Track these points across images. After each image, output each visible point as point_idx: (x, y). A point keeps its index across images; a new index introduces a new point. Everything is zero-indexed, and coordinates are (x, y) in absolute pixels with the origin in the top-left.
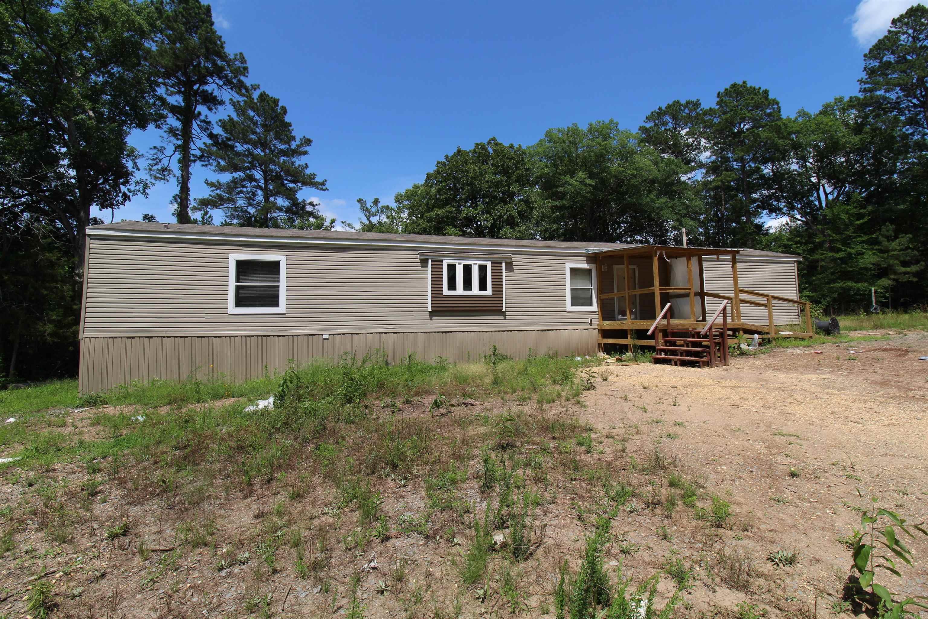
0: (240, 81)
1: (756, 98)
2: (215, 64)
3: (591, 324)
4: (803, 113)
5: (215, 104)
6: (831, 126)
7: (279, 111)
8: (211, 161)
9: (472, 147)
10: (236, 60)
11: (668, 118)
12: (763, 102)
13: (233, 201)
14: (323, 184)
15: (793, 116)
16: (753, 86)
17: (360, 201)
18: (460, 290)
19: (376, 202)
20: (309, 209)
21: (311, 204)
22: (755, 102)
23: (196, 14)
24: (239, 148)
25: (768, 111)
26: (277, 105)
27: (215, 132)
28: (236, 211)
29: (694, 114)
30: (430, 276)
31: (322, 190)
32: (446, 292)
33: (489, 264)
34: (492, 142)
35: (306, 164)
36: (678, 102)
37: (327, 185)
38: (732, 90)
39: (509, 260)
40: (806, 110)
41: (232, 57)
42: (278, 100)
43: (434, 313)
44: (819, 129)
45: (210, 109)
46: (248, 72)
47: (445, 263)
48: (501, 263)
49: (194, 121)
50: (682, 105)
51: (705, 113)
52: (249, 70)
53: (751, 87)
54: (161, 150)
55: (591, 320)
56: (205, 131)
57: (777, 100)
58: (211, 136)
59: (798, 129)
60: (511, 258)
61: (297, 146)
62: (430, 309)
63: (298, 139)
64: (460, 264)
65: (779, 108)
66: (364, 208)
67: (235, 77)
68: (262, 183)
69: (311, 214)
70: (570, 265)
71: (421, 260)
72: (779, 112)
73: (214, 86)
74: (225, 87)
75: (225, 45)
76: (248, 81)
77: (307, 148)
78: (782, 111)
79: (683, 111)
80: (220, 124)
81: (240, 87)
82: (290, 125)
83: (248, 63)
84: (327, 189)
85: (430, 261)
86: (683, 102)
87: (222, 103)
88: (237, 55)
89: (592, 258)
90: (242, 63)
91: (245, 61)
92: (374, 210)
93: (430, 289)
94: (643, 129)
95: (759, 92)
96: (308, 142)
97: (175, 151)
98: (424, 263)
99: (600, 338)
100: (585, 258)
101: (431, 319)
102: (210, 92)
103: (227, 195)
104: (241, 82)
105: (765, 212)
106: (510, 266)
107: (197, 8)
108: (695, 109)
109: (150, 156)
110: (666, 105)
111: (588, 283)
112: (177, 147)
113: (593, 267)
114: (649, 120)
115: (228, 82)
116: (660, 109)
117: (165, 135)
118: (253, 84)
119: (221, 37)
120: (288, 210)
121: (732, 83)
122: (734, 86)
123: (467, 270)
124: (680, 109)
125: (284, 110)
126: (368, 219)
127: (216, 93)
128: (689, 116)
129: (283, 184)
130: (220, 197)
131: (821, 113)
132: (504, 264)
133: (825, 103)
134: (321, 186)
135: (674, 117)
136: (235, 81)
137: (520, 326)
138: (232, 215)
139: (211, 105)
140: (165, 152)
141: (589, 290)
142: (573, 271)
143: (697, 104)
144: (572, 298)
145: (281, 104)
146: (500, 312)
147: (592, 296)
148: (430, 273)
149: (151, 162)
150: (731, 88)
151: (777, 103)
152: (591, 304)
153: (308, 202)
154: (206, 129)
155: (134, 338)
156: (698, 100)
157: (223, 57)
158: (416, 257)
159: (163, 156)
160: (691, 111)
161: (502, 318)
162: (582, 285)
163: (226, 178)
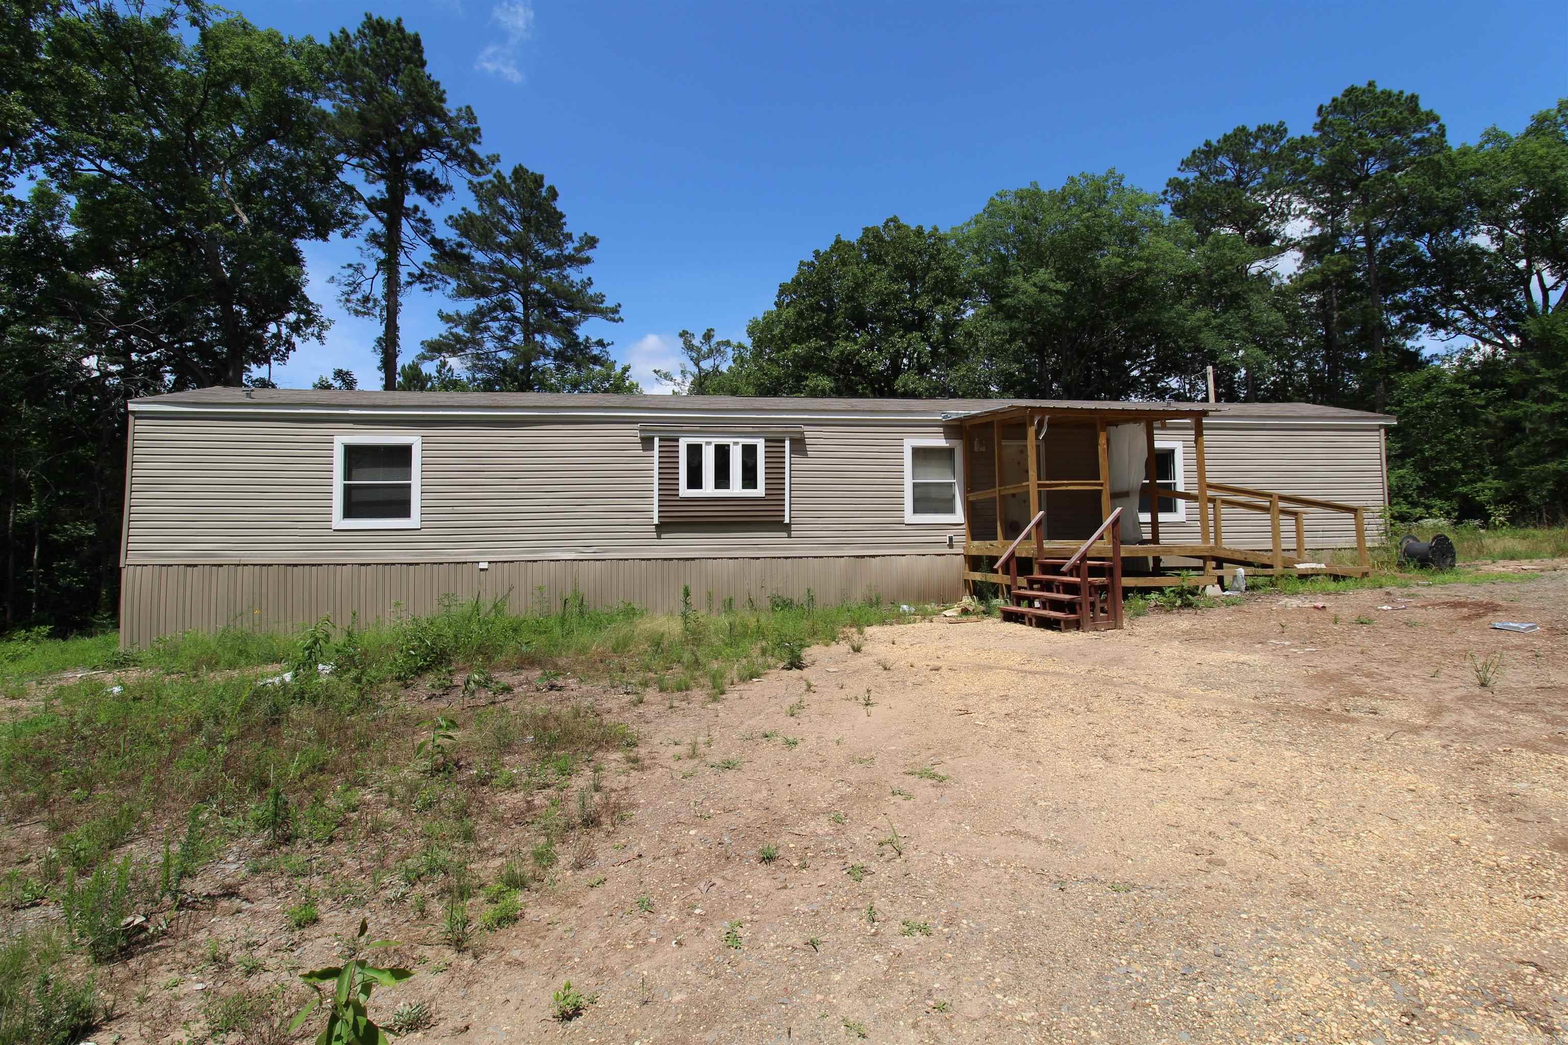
0: (469, 151)
1: (1393, 112)
2: (429, 127)
3: (951, 546)
4: (1494, 136)
5: (437, 192)
6: (1541, 158)
7: (544, 194)
8: (436, 282)
9: (860, 235)
10: (459, 118)
11: (1223, 160)
12: (1406, 118)
13: (479, 344)
14: (615, 311)
15: (1473, 142)
16: (1388, 89)
17: (683, 334)
18: (709, 489)
19: (708, 336)
20: (596, 351)
21: (600, 343)
22: (1390, 120)
23: (397, 50)
24: (480, 257)
25: (1418, 136)
26: (542, 186)
27: (439, 236)
28: (480, 359)
29: (1275, 150)
30: (656, 466)
31: (614, 320)
32: (684, 491)
33: (760, 444)
34: (891, 224)
35: (589, 279)
36: (1244, 128)
37: (622, 314)
38: (1346, 100)
39: (798, 436)
40: (1501, 128)
41: (453, 114)
42: (542, 177)
43: (664, 527)
44: (1519, 163)
45: (431, 200)
46: (480, 136)
47: (683, 443)
48: (783, 441)
49: (404, 221)
50: (1250, 134)
51: (1294, 147)
52: (482, 132)
53: (1382, 93)
54: (358, 269)
55: (951, 539)
56: (423, 235)
57: (1436, 112)
58: (436, 243)
59: (1478, 165)
60: (802, 433)
61: (575, 249)
62: (656, 521)
63: (575, 237)
64: (708, 443)
65: (1442, 129)
66: (689, 347)
67: (463, 145)
68: (520, 310)
69: (596, 360)
70: (910, 443)
71: (642, 438)
72: (1443, 135)
73: (434, 162)
74: (449, 163)
75: (445, 96)
76: (482, 151)
77: (590, 253)
78: (1448, 133)
79: (1254, 145)
80: (450, 222)
81: (471, 162)
82: (562, 216)
83: (478, 121)
84: (621, 320)
85: (656, 440)
86: (1252, 129)
87: (447, 189)
88: (461, 110)
89: (954, 429)
90: (470, 123)
91: (475, 118)
92: (705, 349)
93: (656, 487)
94: (1176, 185)
95: (1398, 100)
96: (591, 242)
97: (378, 270)
98: (647, 443)
99: (967, 571)
100: (941, 430)
101: (659, 537)
102: (428, 173)
103: (468, 335)
104: (473, 154)
105: (1424, 327)
106: (799, 446)
107: (399, 41)
108: (1275, 140)
109: (343, 280)
110: (1221, 137)
111: (950, 473)
112: (381, 263)
113: (958, 446)
114: (1187, 165)
115: (453, 155)
116: (1208, 144)
117: (364, 246)
118: (490, 154)
119: (438, 83)
120: (559, 355)
121: (1347, 86)
122: (1351, 91)
123: (722, 453)
124: (1248, 143)
125: (553, 193)
126: (697, 365)
127: (438, 175)
128: (1265, 155)
129: (556, 314)
130: (458, 339)
131: (1528, 133)
132: (787, 443)
133: (1536, 113)
134: (612, 314)
135: (1238, 159)
136: (462, 152)
137: (816, 549)
138: (475, 365)
139: (432, 193)
140: (365, 272)
141: (951, 485)
142: (919, 454)
143: (1279, 131)
144: (915, 500)
145: (547, 183)
146: (779, 525)
147: (954, 496)
148: (656, 460)
149: (347, 289)
150: (1344, 96)
151: (1436, 119)
152: (951, 510)
153: (594, 339)
154: (425, 233)
155: (195, 566)
156: (1282, 124)
157: (442, 116)
158: (633, 433)
159: (362, 278)
160: (1268, 144)
161: (785, 534)
162: (936, 476)
163: (468, 306)
